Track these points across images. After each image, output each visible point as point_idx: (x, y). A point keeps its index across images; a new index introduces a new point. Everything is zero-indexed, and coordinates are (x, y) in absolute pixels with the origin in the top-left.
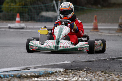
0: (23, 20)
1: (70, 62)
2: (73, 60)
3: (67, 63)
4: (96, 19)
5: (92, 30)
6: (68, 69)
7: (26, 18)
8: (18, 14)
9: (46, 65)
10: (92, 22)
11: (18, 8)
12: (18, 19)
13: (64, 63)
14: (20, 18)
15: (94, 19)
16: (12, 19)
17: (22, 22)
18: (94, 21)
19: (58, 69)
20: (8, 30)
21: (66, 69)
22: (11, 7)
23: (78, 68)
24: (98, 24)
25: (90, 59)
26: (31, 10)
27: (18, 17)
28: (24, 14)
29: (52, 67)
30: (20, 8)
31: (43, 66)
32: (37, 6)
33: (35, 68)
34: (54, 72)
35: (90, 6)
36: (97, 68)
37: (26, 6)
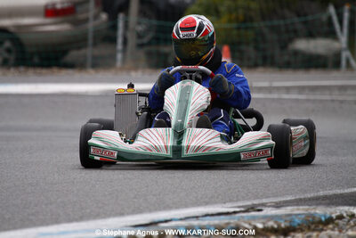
7: (249, 58)
8: (226, 49)
11: (225, 30)
19: (346, 208)
30: (231, 29)
31: (301, 200)
32: (282, 22)
33: (278, 206)
34: (334, 216)
37: (249, 25)
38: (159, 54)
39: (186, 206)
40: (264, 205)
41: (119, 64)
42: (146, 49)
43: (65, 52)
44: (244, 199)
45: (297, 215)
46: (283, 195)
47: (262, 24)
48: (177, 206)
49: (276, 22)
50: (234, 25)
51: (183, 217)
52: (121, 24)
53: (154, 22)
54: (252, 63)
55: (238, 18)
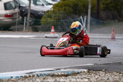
0: (57, 32)
1: (92, 64)
2: (95, 63)
3: (90, 65)
4: (113, 31)
5: (110, 40)
6: (90, 70)
7: (59, 30)
8: (53, 27)
9: (73, 66)
10: (110, 33)
11: (53, 22)
12: (53, 30)
13: (88, 65)
14: (55, 29)
15: (112, 31)
16: (48, 30)
17: (56, 32)
18: (112, 32)
19: (83, 70)
20: (45, 39)
21: (89, 70)
22: (47, 21)
23: (98, 69)
24: (115, 35)
25: (108, 62)
26: (63, 23)
27: (53, 29)
28: (58, 27)
29: (78, 68)
30: (55, 22)
32: (68, 20)
33: (65, 69)
34: (80, 72)
35: (109, 20)
36: (113, 69)
37: (59, 21)
38: (35, 28)
39: (40, 68)
40: (61, 68)
41: (24, 30)
42: (32, 26)
43: (10, 27)
45: (70, 71)
46: (66, 66)
47: (63, 20)
48: (38, 68)
49: (66, 20)
50: (56, 21)
51: (40, 71)
52: (25, 20)
53: (34, 19)
54: (60, 31)
55: (56, 19)
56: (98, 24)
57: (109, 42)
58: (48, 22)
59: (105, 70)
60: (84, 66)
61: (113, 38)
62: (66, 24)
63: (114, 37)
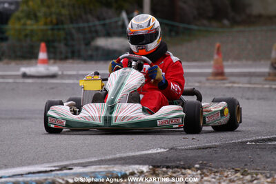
0: (55, 59)
1: (162, 150)
2: (171, 146)
3: (155, 154)
4: (218, 53)
5: (211, 78)
6: (158, 167)
7: (61, 53)
8: (43, 45)
9: (108, 157)
10: (210, 57)
11: (42, 30)
12: (42, 55)
13: (150, 152)
14: (49, 52)
15: (216, 51)
17: (52, 61)
18: (216, 57)
19: (137, 166)
20: (21, 80)
21: (154, 166)
22: (25, 29)
23: (182, 163)
24: (225, 63)
25: (208, 142)
26: (71, 34)
27: (43, 52)
28: (56, 44)
29: (123, 161)
30: (47, 30)
31: (102, 160)
32: (86, 25)
33: (85, 165)
34: (128, 173)
35: (205, 22)
36: (225, 162)
37: (60, 26)
39: (13, 167)
40: (74, 165)
44: (58, 160)
45: (99, 172)
46: (87, 158)
47: (71, 26)
49: (81, 25)
50: (49, 27)
51: (11, 174)
54: (63, 56)
55: (51, 22)
56: (173, 34)
57: (208, 84)
58: (28, 32)
59: (201, 164)
60: (141, 156)
61: (219, 74)
62: (81, 36)
63: (220, 71)
